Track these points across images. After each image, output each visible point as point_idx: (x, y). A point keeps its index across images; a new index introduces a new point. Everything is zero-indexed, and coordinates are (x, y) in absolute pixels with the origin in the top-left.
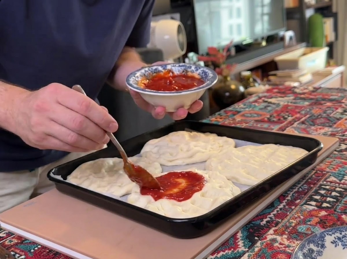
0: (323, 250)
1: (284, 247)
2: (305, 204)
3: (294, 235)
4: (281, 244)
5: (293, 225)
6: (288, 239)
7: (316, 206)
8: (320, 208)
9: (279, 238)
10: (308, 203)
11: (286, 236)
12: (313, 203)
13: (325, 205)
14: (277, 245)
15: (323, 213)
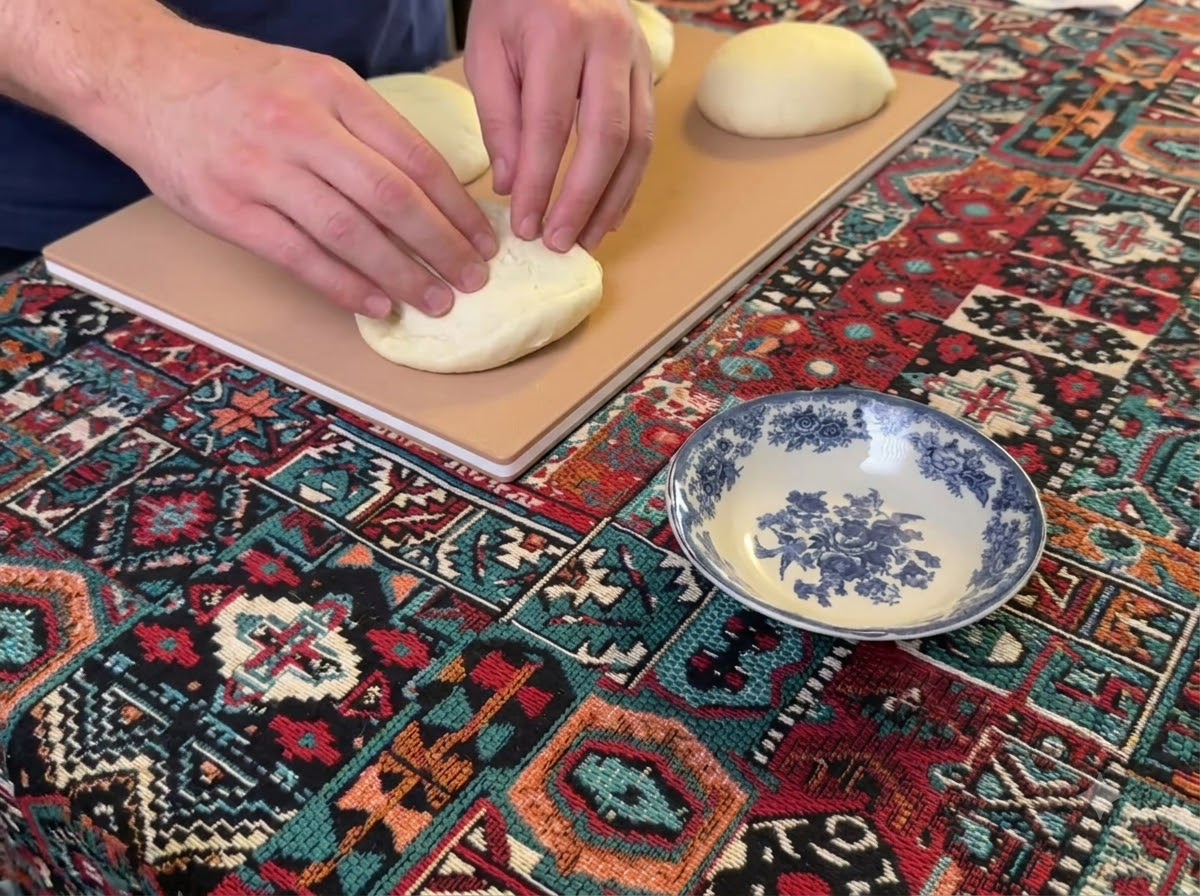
0: (755, 441)
1: (676, 413)
2: (759, 296)
3: (709, 385)
4: (673, 404)
5: (713, 353)
6: (692, 392)
7: (782, 304)
8: (790, 310)
9: (671, 388)
10: (766, 293)
11: (687, 384)
12: (777, 296)
13: (804, 303)
14: (662, 405)
15: (793, 326)
